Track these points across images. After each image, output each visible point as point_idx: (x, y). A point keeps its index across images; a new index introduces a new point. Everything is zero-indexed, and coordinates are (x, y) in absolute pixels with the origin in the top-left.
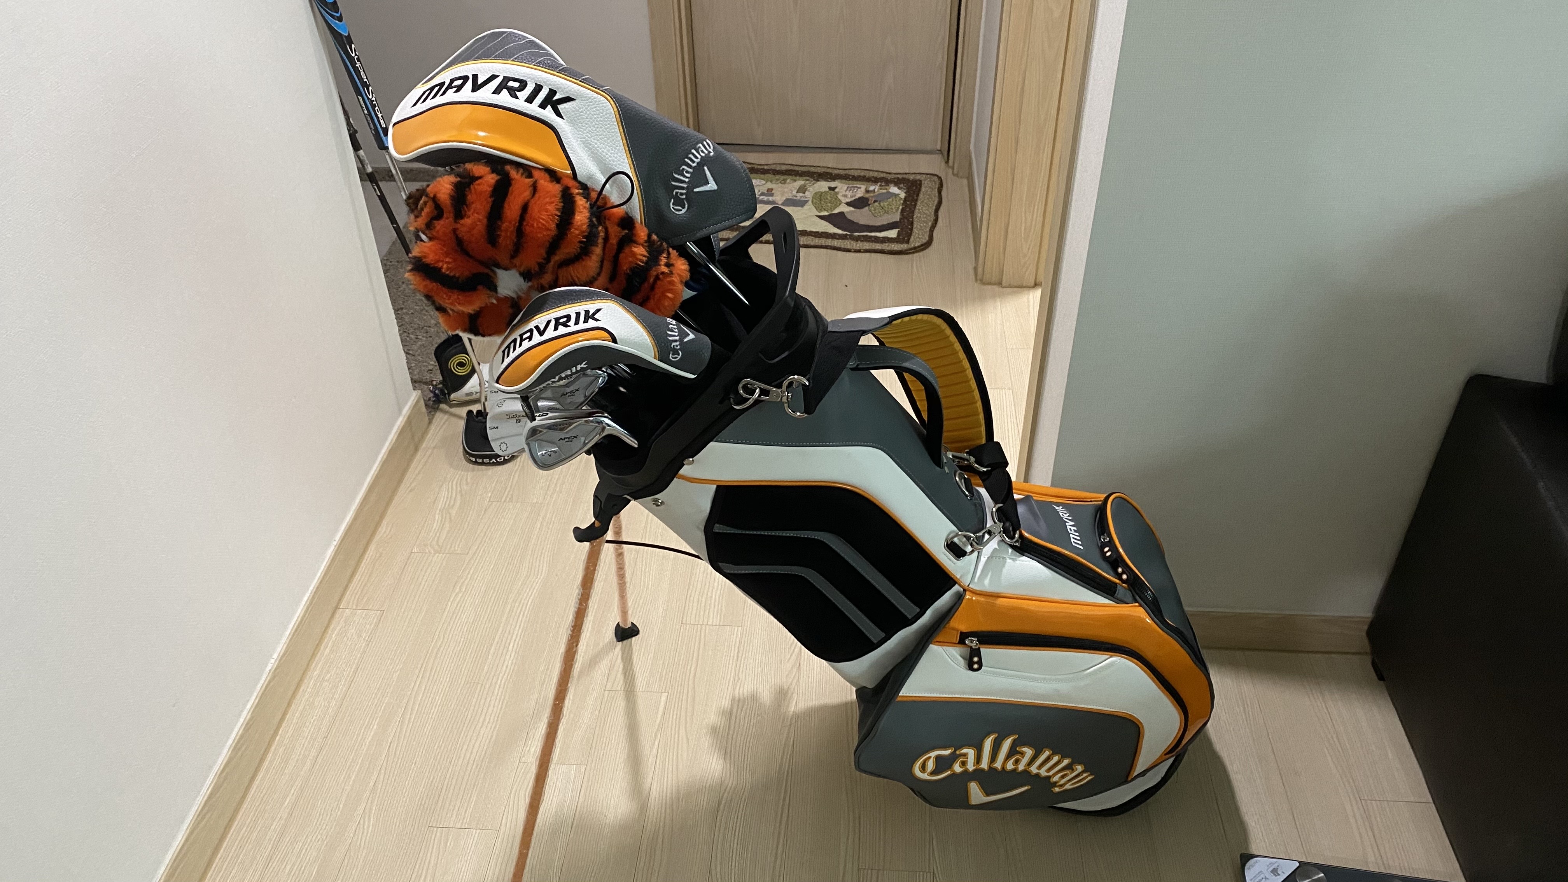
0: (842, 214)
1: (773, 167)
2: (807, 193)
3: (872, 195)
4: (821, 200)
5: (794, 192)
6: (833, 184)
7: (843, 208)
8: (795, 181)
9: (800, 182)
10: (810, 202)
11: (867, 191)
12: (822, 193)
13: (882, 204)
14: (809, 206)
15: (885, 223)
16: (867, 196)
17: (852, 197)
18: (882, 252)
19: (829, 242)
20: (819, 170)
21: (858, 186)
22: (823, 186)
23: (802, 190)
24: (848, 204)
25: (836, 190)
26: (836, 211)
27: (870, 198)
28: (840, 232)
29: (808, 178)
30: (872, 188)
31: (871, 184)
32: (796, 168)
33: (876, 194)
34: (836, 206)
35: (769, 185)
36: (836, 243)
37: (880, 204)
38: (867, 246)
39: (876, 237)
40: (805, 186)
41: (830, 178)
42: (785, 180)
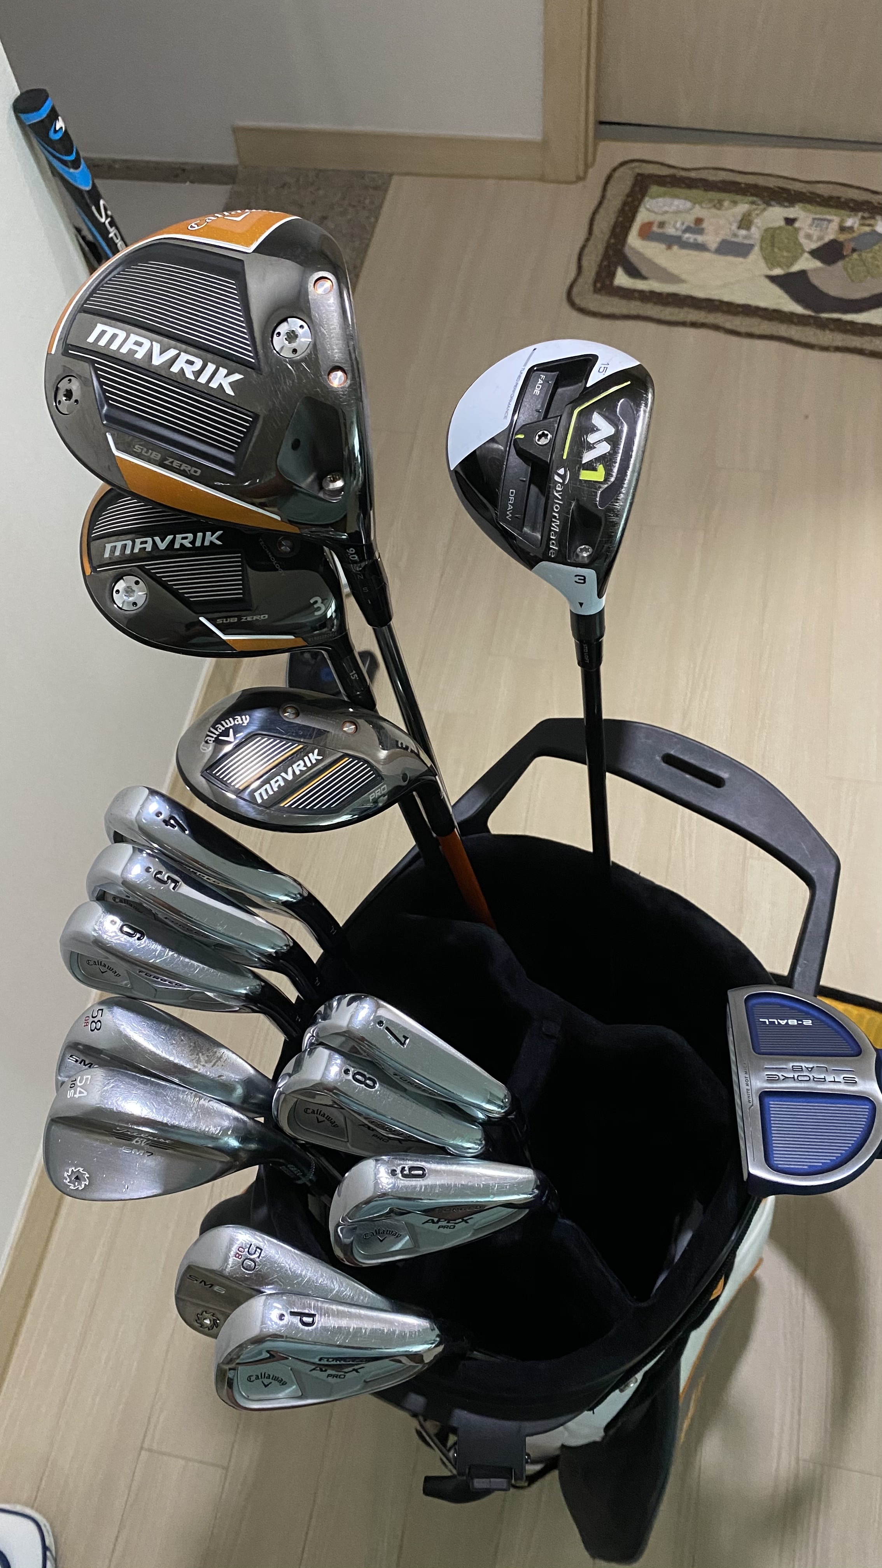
0: (803, 273)
1: (704, 175)
2: (753, 229)
3: (850, 236)
4: (773, 246)
5: (734, 227)
6: (792, 212)
7: (806, 263)
8: (735, 203)
9: (743, 208)
10: (757, 249)
11: (842, 229)
12: (775, 229)
13: (864, 255)
14: (755, 255)
15: (866, 294)
16: (842, 238)
17: (820, 238)
18: (860, 352)
19: (783, 330)
20: (772, 183)
21: (828, 217)
22: (775, 215)
23: (745, 223)
24: (814, 253)
25: (797, 225)
26: (796, 268)
27: (846, 244)
28: (798, 309)
29: (755, 199)
30: (849, 222)
31: (848, 213)
32: (739, 178)
33: (855, 235)
34: (795, 259)
35: (699, 211)
36: (794, 332)
37: (860, 255)
38: (839, 339)
39: (852, 323)
40: (749, 215)
41: (786, 200)
42: (720, 202)
